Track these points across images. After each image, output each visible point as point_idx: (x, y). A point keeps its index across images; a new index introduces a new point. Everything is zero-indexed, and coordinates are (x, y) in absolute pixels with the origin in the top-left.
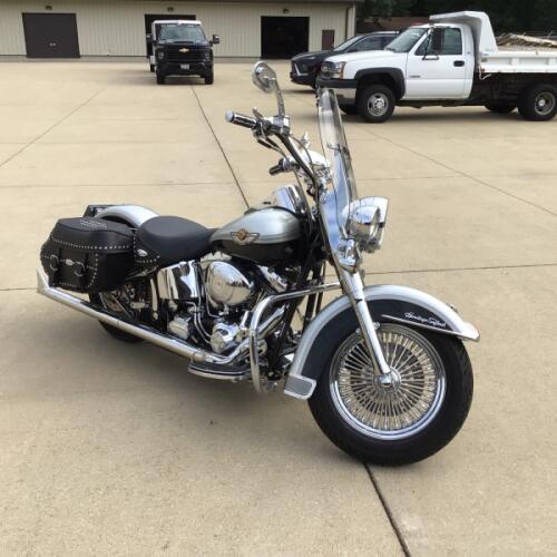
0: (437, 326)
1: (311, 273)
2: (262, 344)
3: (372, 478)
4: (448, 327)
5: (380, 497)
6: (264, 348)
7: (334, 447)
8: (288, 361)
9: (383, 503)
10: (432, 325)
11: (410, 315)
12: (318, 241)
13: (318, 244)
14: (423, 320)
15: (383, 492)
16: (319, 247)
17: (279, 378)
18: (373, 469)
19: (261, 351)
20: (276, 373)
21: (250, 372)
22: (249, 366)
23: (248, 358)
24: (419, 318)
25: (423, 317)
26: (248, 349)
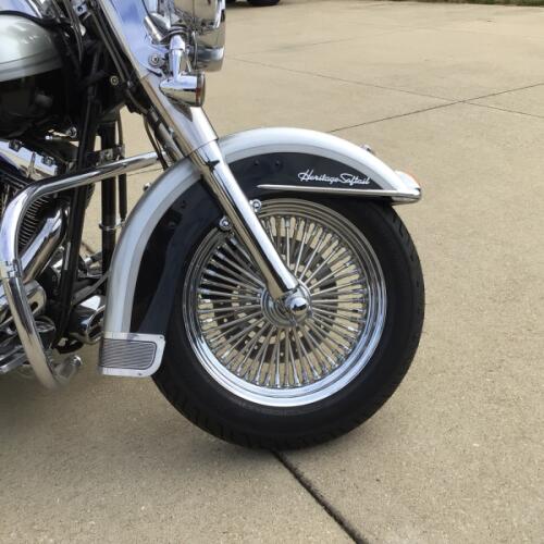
0: (356, 186)
1: (98, 139)
2: (34, 291)
3: (298, 477)
4: (373, 185)
5: (330, 511)
6: (40, 298)
7: (213, 439)
8: (90, 312)
9: (340, 522)
10: (347, 186)
11: (307, 176)
12: (100, 67)
13: (101, 74)
14: (332, 180)
15: (330, 499)
16: (106, 80)
17: (79, 345)
18: (293, 460)
19: (34, 305)
20: (71, 338)
21: (21, 351)
22: (17, 340)
23: (12, 325)
24: (324, 178)
25: (330, 175)
26: (6, 308)
